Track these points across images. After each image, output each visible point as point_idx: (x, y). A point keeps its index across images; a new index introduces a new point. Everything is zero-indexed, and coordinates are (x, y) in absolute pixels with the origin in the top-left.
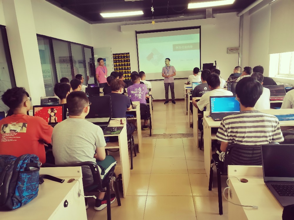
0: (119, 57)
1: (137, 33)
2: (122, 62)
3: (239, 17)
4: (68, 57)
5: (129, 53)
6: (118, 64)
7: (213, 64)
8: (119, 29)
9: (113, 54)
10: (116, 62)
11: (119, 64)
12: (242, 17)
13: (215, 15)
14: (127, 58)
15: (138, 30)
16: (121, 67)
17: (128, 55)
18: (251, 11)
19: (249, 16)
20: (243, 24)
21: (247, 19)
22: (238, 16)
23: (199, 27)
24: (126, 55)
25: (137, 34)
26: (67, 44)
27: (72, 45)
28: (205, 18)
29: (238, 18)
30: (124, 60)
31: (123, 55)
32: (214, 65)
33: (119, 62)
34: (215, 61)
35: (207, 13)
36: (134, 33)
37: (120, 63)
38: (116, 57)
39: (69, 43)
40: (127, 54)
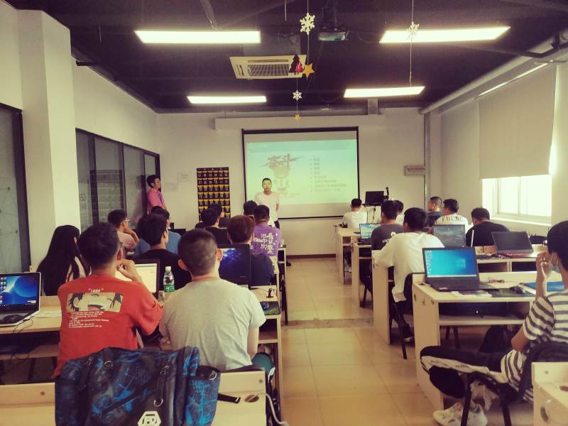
0: (208, 174)
1: (244, 132)
2: (213, 183)
3: (423, 116)
4: (116, 171)
5: (227, 169)
6: (205, 187)
7: (383, 192)
8: (212, 124)
9: (198, 170)
10: (203, 184)
11: (208, 187)
12: (427, 116)
13: (382, 110)
14: (224, 176)
15: (246, 128)
16: (211, 193)
17: (226, 171)
18: (441, 109)
19: (440, 115)
20: (429, 128)
21: (435, 121)
22: (421, 114)
23: (356, 129)
24: (222, 172)
25: (245, 135)
26: (116, 146)
27: (125, 150)
28: (367, 114)
29: (421, 118)
30: (218, 180)
31: (216, 172)
32: (385, 194)
33: (208, 184)
34: (387, 188)
35: (369, 106)
36: (239, 133)
37: (210, 186)
38: (202, 174)
39: (121, 146)
40: (223, 169)
